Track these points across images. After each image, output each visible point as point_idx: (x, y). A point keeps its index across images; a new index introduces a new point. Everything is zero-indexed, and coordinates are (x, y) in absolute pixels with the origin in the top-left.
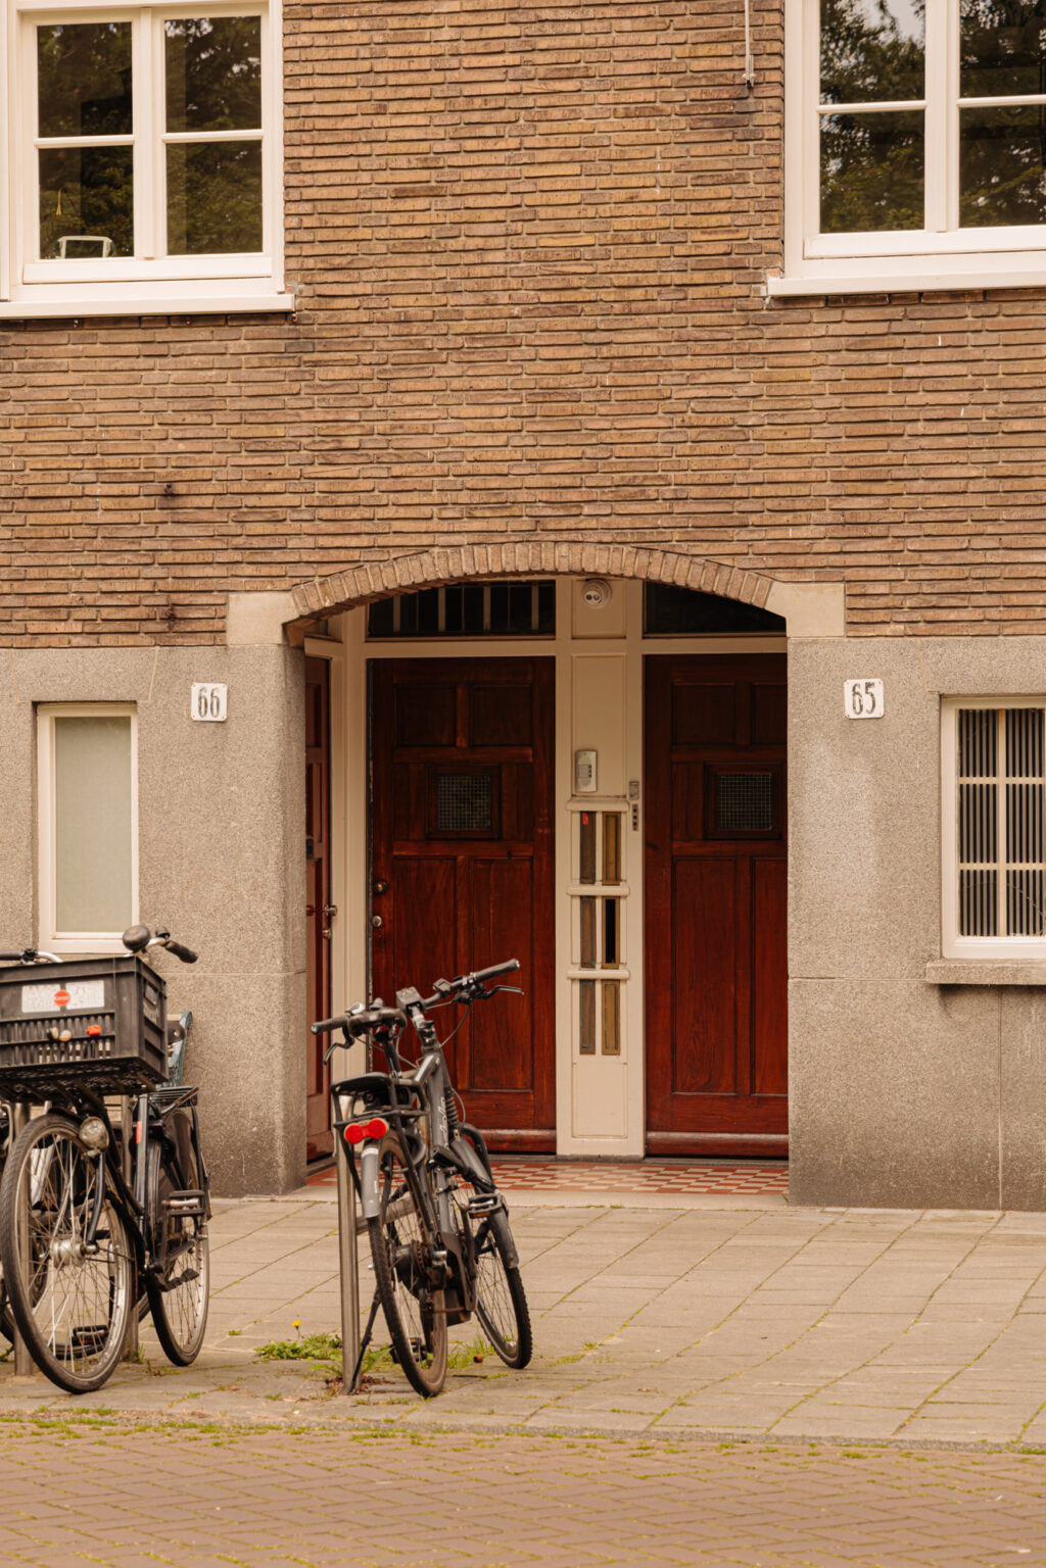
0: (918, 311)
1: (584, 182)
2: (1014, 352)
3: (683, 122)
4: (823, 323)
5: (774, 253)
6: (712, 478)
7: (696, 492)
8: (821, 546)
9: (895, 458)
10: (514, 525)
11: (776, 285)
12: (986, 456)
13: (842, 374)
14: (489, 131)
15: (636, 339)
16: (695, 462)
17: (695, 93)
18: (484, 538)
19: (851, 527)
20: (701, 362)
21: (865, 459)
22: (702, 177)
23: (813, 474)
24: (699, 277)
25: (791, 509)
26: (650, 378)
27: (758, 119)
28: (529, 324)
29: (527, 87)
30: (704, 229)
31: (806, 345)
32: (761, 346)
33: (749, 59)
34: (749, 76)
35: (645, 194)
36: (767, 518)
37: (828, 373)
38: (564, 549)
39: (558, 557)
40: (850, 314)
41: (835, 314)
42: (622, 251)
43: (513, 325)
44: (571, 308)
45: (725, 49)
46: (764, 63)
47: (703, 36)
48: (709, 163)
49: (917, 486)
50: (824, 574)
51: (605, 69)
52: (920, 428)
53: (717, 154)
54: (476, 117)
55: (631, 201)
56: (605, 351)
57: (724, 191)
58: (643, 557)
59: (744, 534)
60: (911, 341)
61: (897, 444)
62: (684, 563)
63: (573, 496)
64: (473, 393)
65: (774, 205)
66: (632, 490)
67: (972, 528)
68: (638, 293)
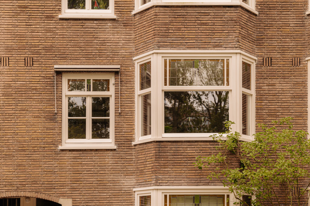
0: (85, 152)
1: (27, 129)
2: (101, 160)
3: (44, 119)
4: (68, 154)
5: (60, 142)
6: (49, 180)
7: (46, 183)
8: (68, 192)
9: (81, 177)
10: (13, 188)
11: (60, 147)
12: (96, 177)
13: (72, 163)
14: (9, 119)
15: (35, 156)
16: (46, 178)
17: (46, 114)
18: (8, 191)
19: (73, 189)
20: (47, 160)
21: (76, 177)
22: (48, 129)
23: (67, 180)
24: (47, 146)
25: (63, 186)
26: (38, 163)
27: (57, 119)
28: (17, 153)
29: (16, 112)
30: (48, 138)
31: (66, 158)
32: (58, 158)
33: (56, 109)
34: (56, 112)
35: (37, 131)
36: (59, 187)
37: (69, 163)
38: (22, 192)
39: (21, 194)
40: (73, 153)
41: (71, 153)
42: (33, 141)
43: (13, 153)
44: (24, 151)
45: (52, 107)
46: (59, 110)
47: (48, 105)
48: (49, 126)
49: (85, 182)
50: (68, 197)
51: (31, 109)
52: (85, 172)
53: (50, 125)
54: (7, 117)
55: (35, 132)
56: (30, 158)
57: (51, 131)
58: (37, 194)
59: (55, 190)
60: (84, 157)
61: (81, 175)
62: (44, 195)
63: (24, 183)
64: (7, 165)
65: (60, 134)
66: (35, 182)
67: (94, 189)
68: (36, 148)
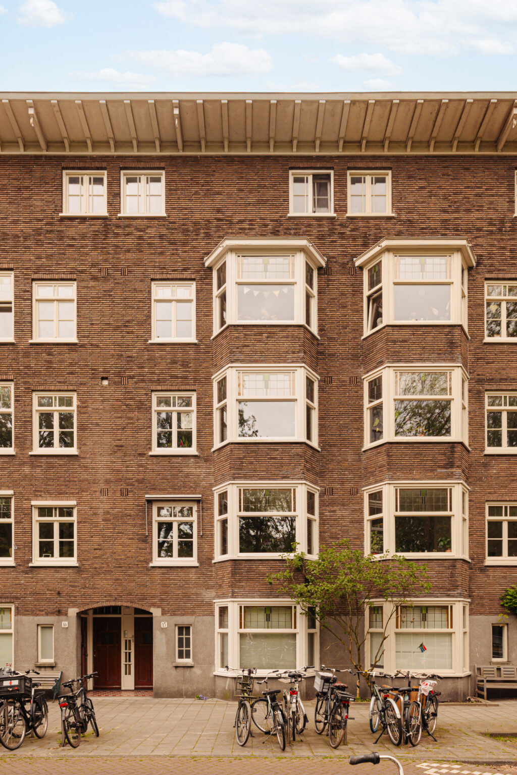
0: (172, 569)
1: (123, 549)
2: (186, 575)
3: (137, 541)
4: (158, 571)
5: (151, 560)
6: (142, 592)
7: (140, 594)
8: (158, 603)
9: (169, 590)
10: (112, 599)
11: (151, 565)
12: (182, 590)
13: (161, 578)
14: (108, 541)
15: (131, 572)
16: (139, 590)
17: (139, 537)
18: (108, 601)
19: (163, 600)
20: (140, 575)
21: (164, 590)
22: (140, 549)
23: (157, 592)
24: (140, 563)
25: (154, 597)
26: (133, 578)
27: (148, 541)
28: (114, 569)
29: (114, 535)
30: (141, 556)
31: (156, 573)
32: (149, 573)
33: (147, 532)
34: (147, 534)
35: (132, 551)
36: (150, 598)
37: (159, 577)
38: (120, 602)
39: (119, 604)
40: (162, 569)
41: (159, 569)
42: (129, 559)
43: (112, 569)
44: (121, 567)
45: (143, 530)
46: (149, 533)
47: (140, 528)
48: (141, 547)
49: (172, 594)
50: (158, 607)
51: (126, 532)
52: (172, 586)
53: (142, 545)
54: (106, 539)
55: (130, 552)
56: (126, 574)
57: (143, 551)
58: (132, 604)
59: (146, 601)
60: (171, 573)
61: (169, 588)
62: (137, 605)
63: (121, 595)
64: (107, 580)
65: (151, 553)
66: (130, 594)
67: (179, 600)
68: (130, 565)
